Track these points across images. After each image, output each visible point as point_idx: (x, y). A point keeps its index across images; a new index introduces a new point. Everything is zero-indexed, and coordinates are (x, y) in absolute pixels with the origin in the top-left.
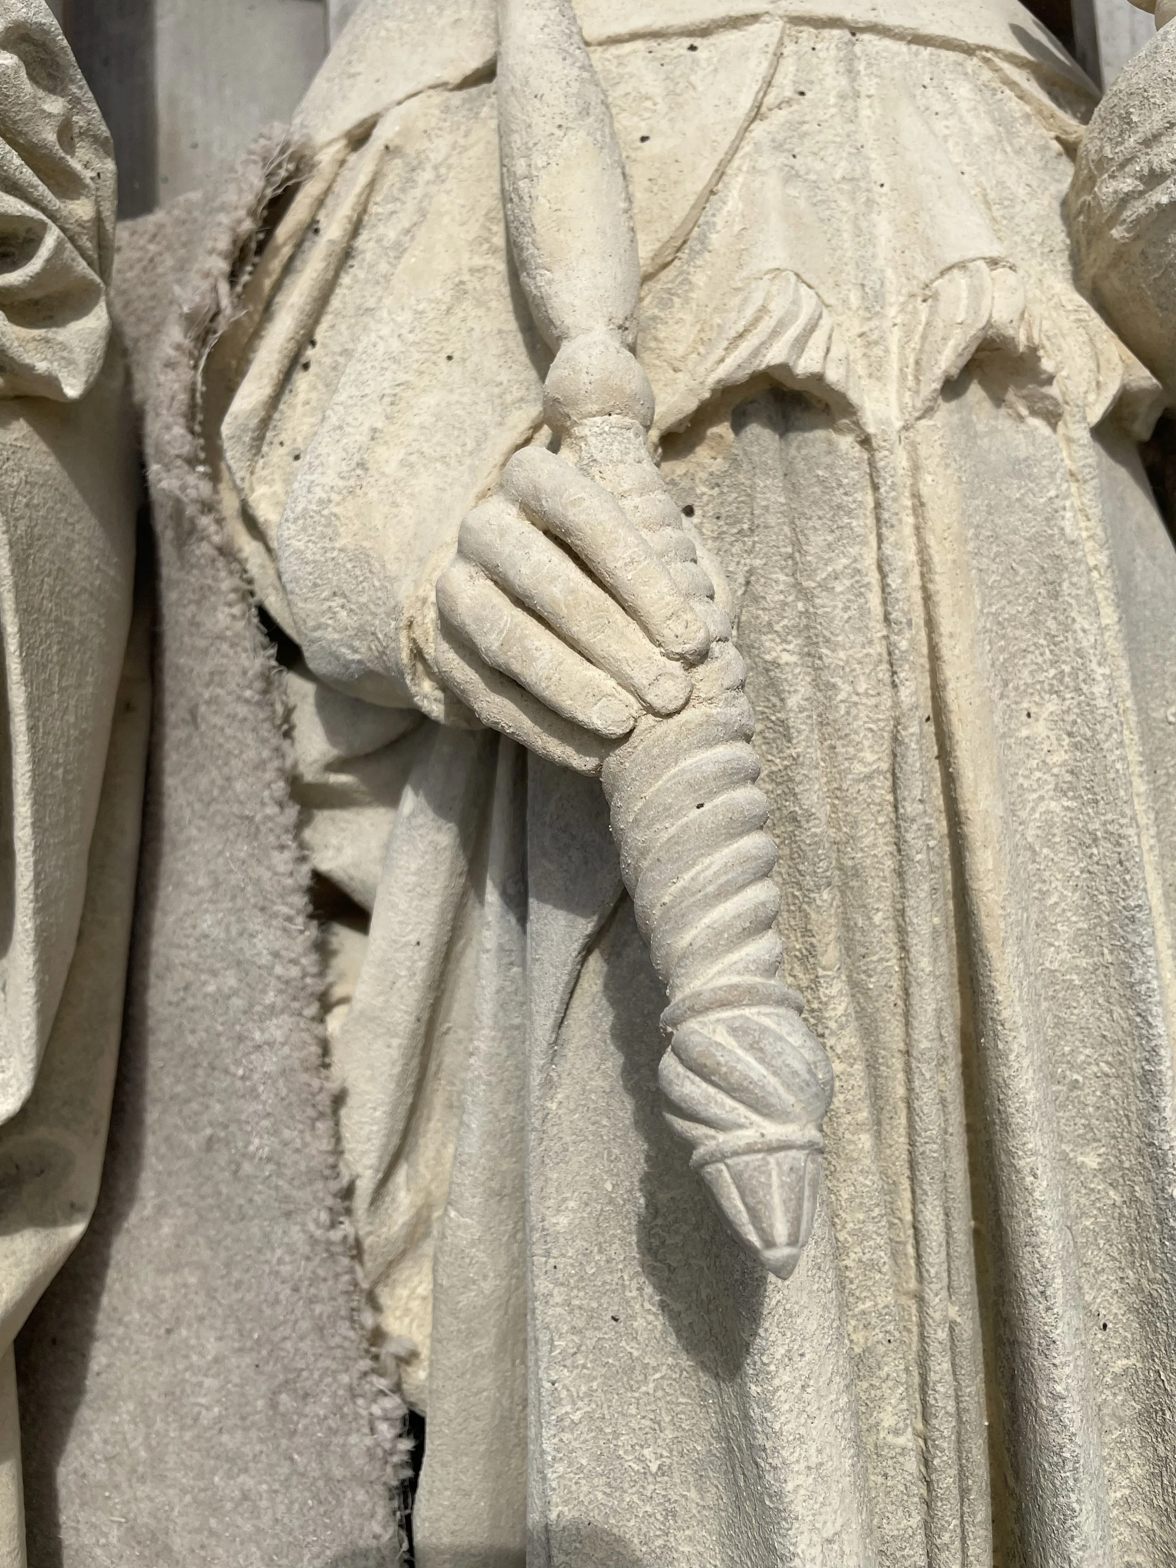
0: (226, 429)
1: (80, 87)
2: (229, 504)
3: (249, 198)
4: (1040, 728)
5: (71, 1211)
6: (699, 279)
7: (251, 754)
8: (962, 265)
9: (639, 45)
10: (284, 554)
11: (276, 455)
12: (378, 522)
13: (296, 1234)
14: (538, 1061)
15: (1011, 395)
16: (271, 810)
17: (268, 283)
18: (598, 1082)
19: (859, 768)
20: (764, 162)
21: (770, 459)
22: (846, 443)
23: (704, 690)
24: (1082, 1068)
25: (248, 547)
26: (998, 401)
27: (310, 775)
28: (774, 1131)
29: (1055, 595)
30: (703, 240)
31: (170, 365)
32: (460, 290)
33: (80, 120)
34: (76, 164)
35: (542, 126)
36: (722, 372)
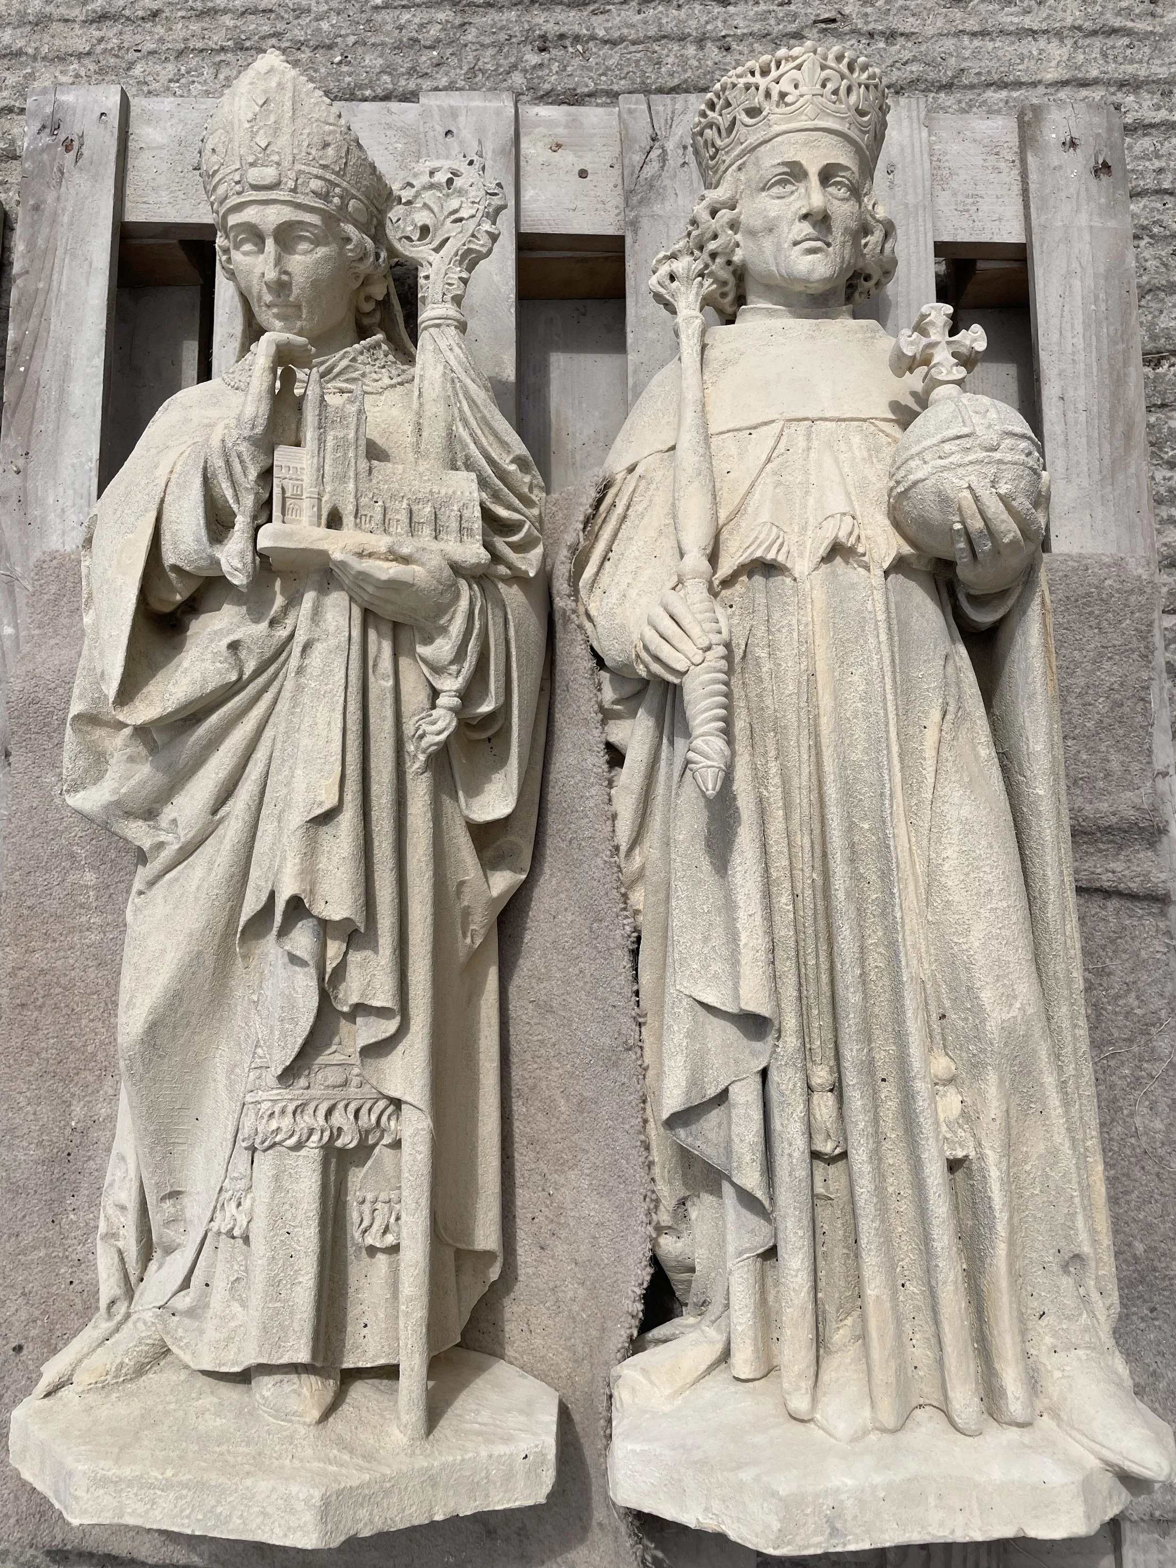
0: (581, 584)
1: (536, 472)
2: (581, 610)
3: (591, 501)
4: (856, 678)
5: (522, 870)
6: (743, 524)
7: (587, 697)
8: (832, 516)
9: (731, 434)
10: (598, 626)
11: (598, 592)
12: (628, 614)
13: (600, 862)
14: (674, 787)
15: (851, 561)
16: (593, 715)
17: (597, 528)
18: (694, 795)
19: (787, 692)
20: (768, 481)
21: (761, 587)
22: (788, 580)
23: (708, 658)
24: (864, 794)
25: (588, 625)
26: (847, 563)
27: (607, 706)
28: (710, 763)
29: (863, 631)
30: (745, 509)
31: (563, 563)
32: (660, 532)
33: (535, 482)
34: (533, 497)
35: (684, 481)
36: (741, 560)
